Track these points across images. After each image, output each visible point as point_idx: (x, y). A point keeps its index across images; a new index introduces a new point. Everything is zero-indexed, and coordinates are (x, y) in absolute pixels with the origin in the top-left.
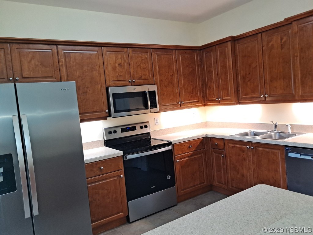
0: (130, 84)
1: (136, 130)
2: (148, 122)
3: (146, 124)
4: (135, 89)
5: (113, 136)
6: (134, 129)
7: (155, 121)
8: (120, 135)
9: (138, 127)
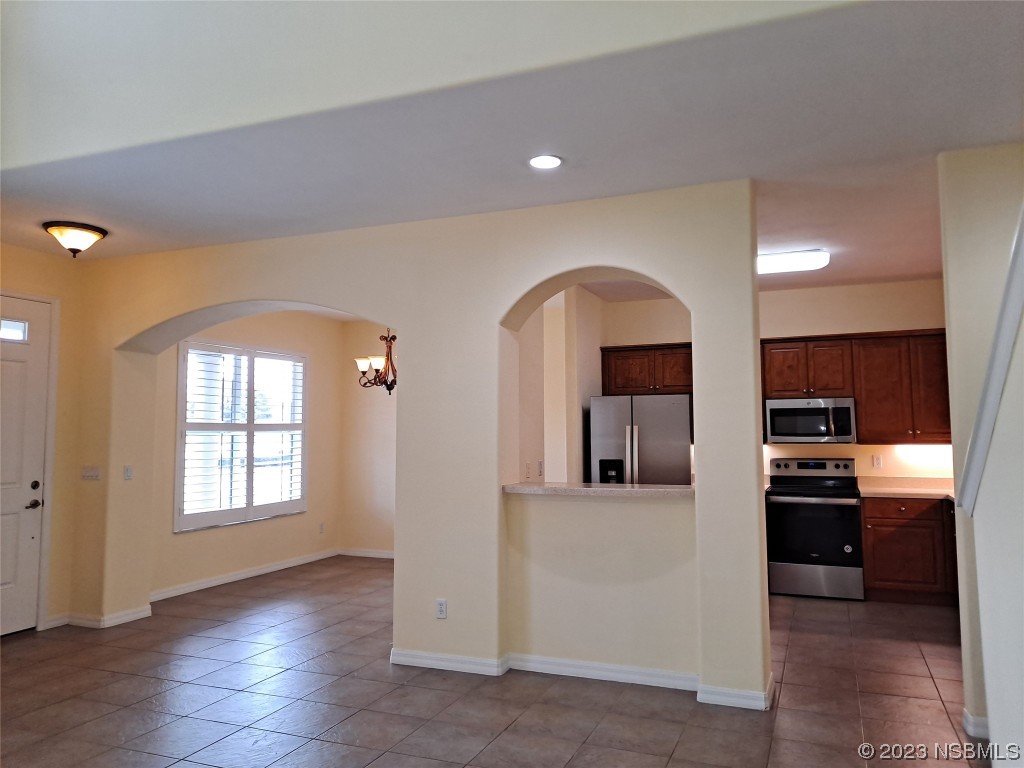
0: (806, 396)
1: (825, 468)
2: (853, 459)
3: (847, 463)
4: (809, 403)
5: (783, 472)
6: (823, 466)
7: (873, 460)
8: (794, 471)
9: (830, 465)
